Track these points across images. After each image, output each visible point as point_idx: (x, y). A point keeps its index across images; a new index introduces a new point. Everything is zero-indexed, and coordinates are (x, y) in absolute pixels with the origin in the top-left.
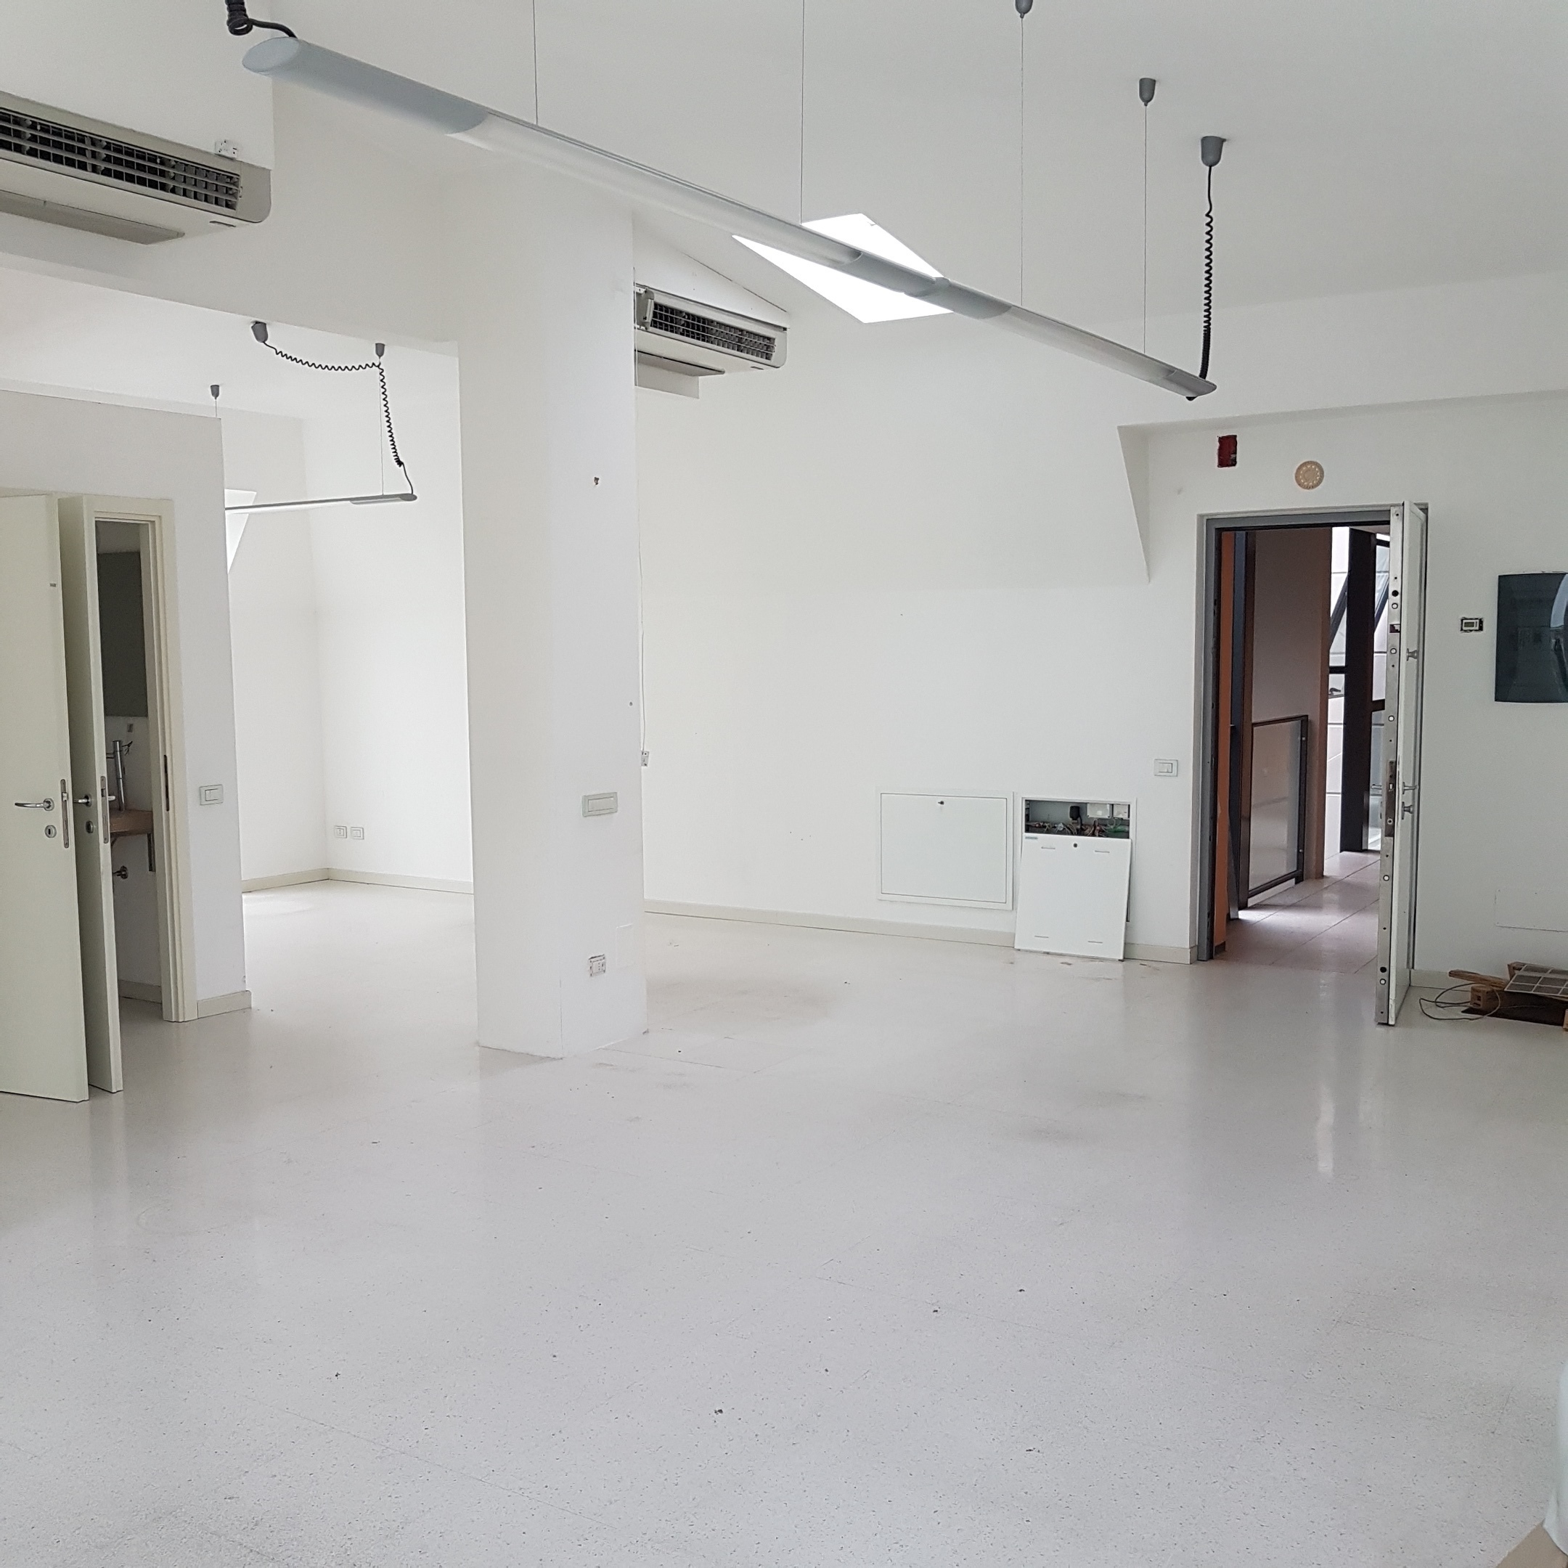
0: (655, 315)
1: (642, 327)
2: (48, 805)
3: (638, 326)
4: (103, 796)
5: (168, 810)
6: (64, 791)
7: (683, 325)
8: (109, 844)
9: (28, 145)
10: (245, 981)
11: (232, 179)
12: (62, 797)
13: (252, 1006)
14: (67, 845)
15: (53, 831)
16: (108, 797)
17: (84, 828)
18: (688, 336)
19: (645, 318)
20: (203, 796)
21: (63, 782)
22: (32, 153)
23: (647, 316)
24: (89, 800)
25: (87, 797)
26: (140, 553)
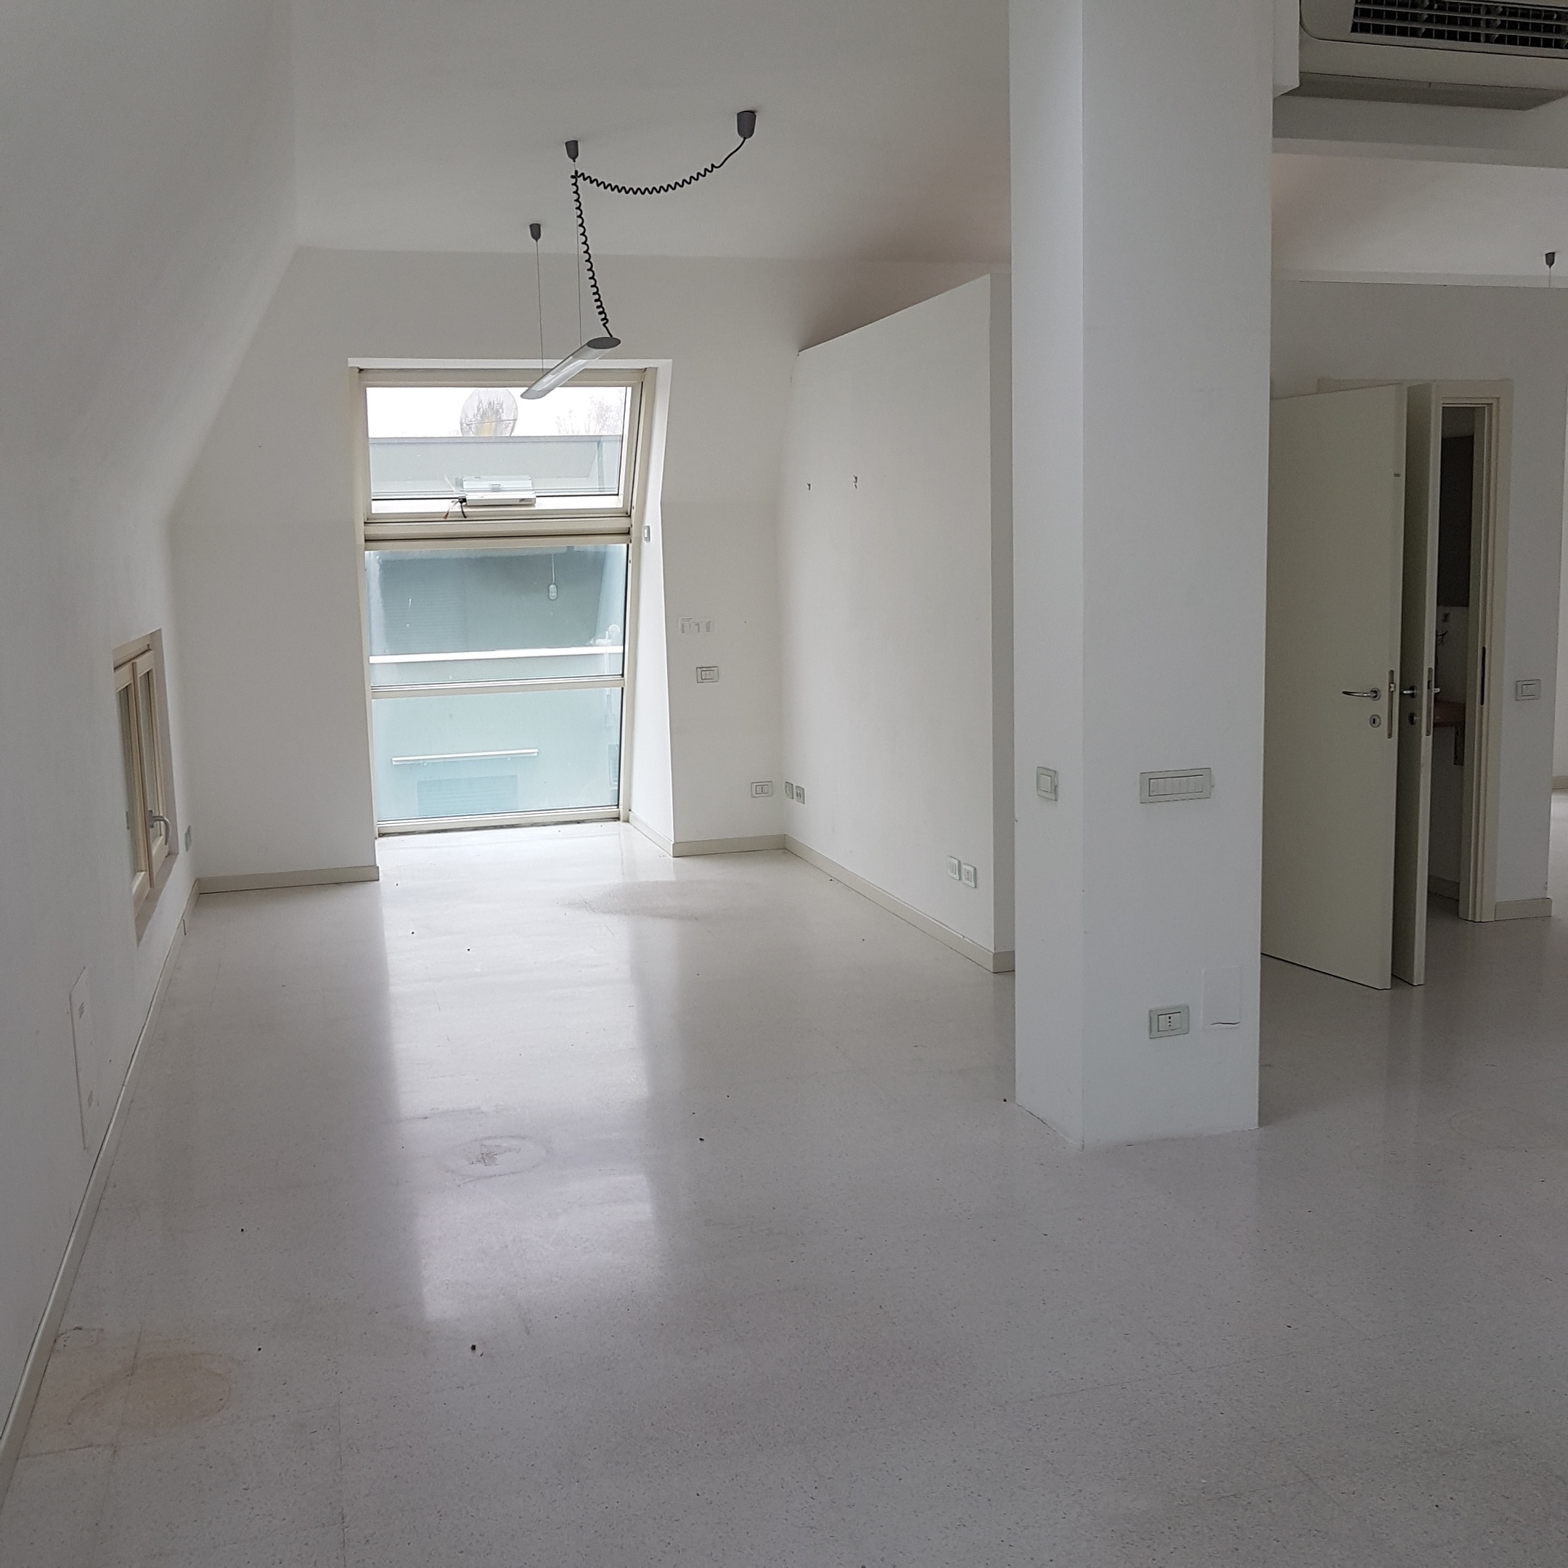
2: (1375, 695)
4: (1429, 687)
5: (1482, 703)
6: (1392, 681)
8: (1431, 737)
9: (1423, 27)
10: (1547, 888)
12: (1390, 687)
13: (1552, 915)
15: (1378, 720)
16: (1433, 689)
17: (1408, 719)
20: (1520, 691)
21: (1392, 672)
22: (1428, 34)
24: (1415, 691)
25: (1412, 688)
26: (1473, 437)
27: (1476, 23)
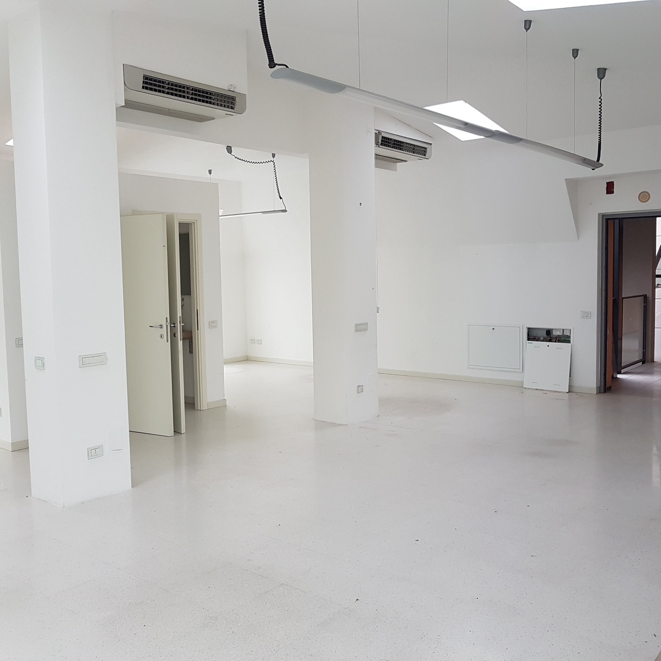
0: (382, 141)
1: (377, 146)
2: (161, 327)
3: (376, 145)
4: (180, 323)
5: (198, 330)
6: (167, 321)
7: (392, 144)
8: (182, 341)
9: (167, 91)
10: (224, 396)
11: (233, 99)
12: (166, 324)
13: (227, 405)
14: (167, 341)
15: (163, 336)
16: (182, 324)
17: (174, 335)
18: (394, 148)
19: (378, 142)
20: (210, 325)
21: (167, 318)
22: (168, 93)
23: (379, 141)
25: (174, 324)
26: (189, 234)
27: (184, 92)
